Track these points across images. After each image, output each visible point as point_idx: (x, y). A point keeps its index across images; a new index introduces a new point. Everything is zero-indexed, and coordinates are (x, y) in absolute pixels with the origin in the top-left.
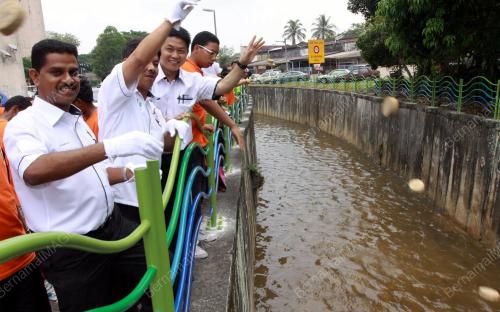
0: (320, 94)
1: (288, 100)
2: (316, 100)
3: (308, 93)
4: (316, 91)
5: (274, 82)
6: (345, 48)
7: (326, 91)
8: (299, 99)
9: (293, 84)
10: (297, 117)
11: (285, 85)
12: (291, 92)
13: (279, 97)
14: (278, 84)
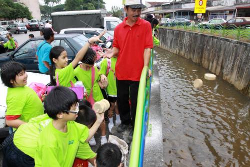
0: (206, 39)
1: (176, 39)
2: (201, 43)
3: (195, 37)
4: (203, 36)
5: (167, 25)
6: (213, 4)
7: (213, 37)
8: (186, 40)
9: (182, 28)
10: (182, 52)
11: (175, 28)
12: (180, 34)
13: (169, 36)
14: (169, 27)
